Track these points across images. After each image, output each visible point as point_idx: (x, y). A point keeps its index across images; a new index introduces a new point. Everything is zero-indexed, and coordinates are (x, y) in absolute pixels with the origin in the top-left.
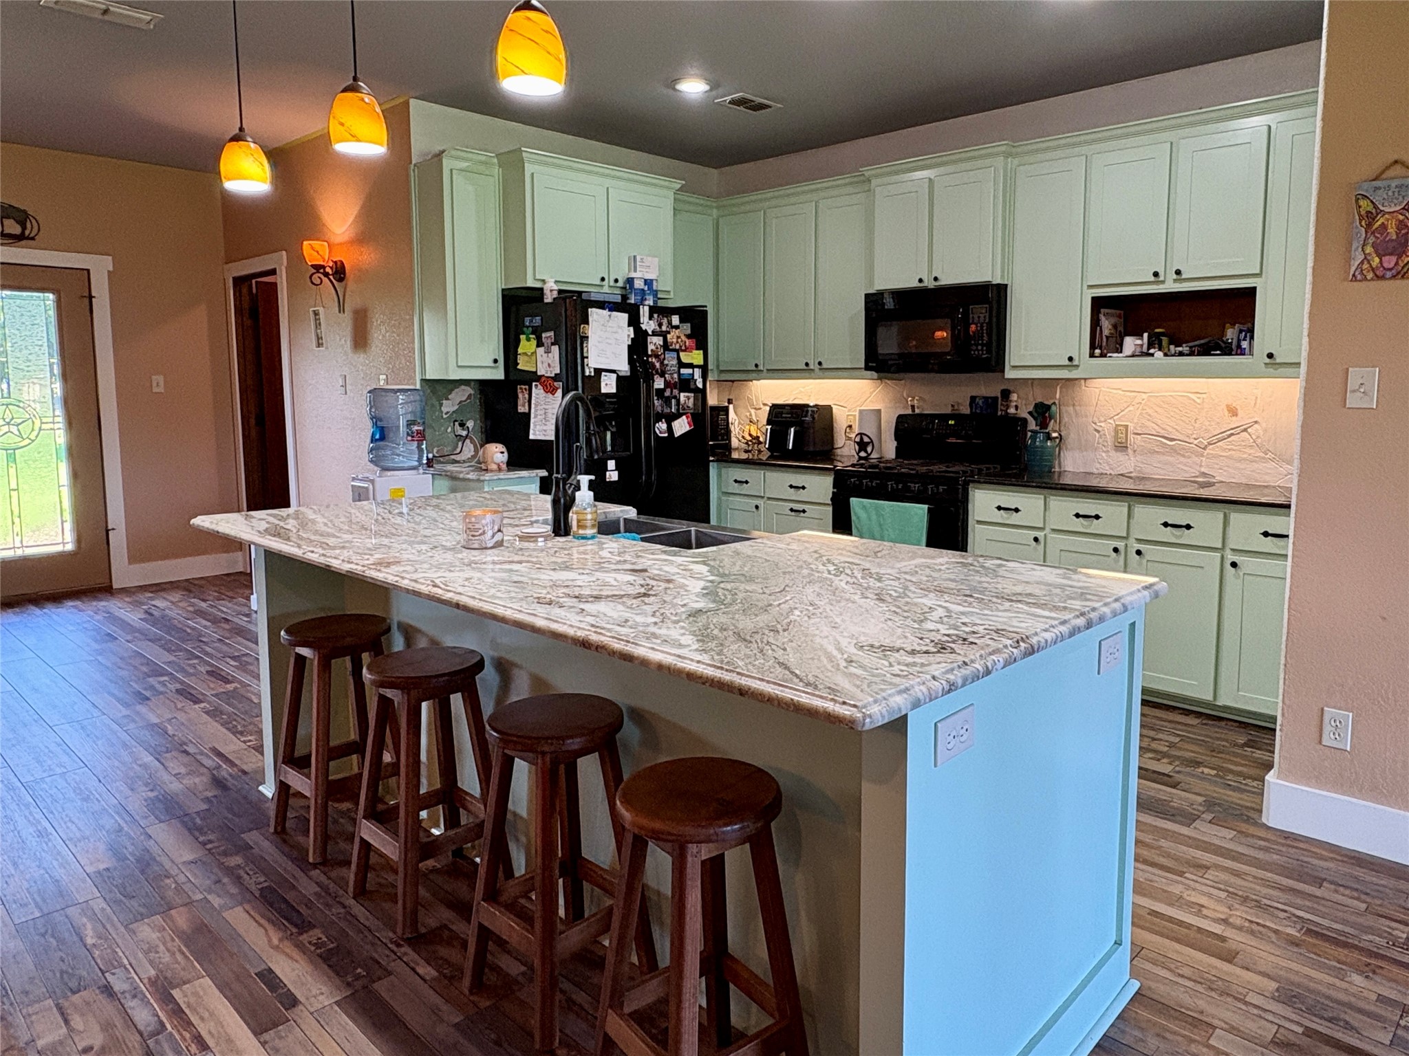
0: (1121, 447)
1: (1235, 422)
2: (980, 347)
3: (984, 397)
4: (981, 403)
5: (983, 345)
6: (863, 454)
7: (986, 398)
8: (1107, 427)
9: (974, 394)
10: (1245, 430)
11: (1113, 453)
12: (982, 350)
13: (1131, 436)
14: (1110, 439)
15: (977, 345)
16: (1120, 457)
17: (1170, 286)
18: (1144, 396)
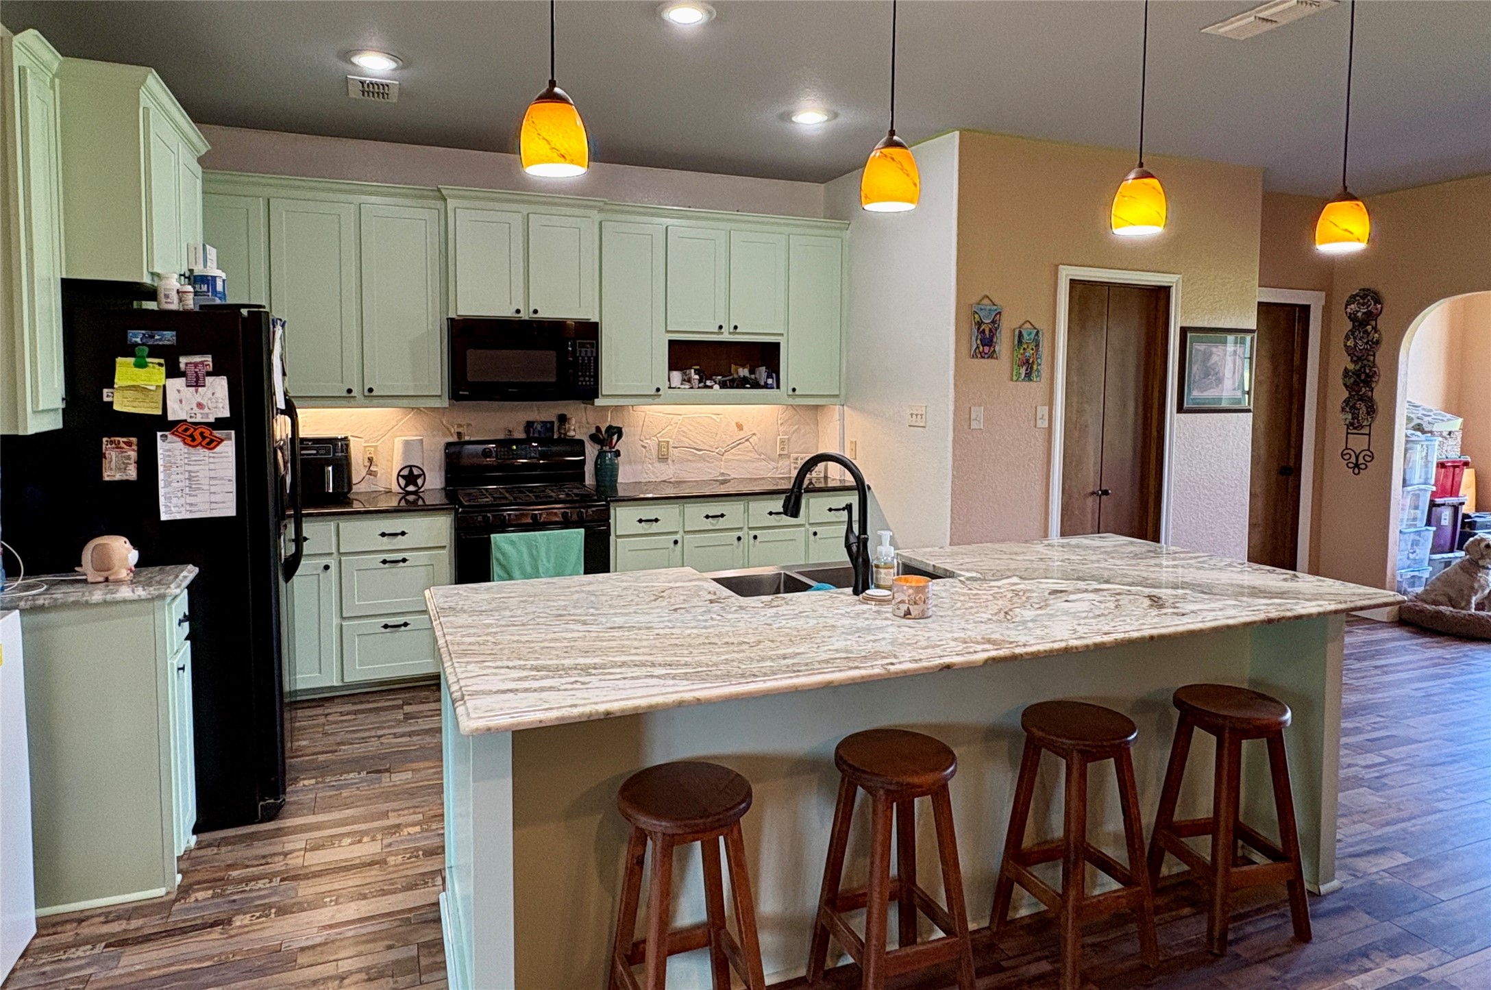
0: (663, 459)
1: (742, 434)
2: (587, 379)
3: (542, 422)
4: (539, 427)
5: (590, 377)
6: (411, 488)
7: (544, 423)
8: (652, 444)
9: (530, 419)
10: (747, 440)
11: (657, 464)
12: (590, 381)
13: (671, 449)
14: (654, 452)
15: (585, 376)
16: (663, 466)
17: (726, 337)
18: (680, 417)
